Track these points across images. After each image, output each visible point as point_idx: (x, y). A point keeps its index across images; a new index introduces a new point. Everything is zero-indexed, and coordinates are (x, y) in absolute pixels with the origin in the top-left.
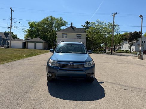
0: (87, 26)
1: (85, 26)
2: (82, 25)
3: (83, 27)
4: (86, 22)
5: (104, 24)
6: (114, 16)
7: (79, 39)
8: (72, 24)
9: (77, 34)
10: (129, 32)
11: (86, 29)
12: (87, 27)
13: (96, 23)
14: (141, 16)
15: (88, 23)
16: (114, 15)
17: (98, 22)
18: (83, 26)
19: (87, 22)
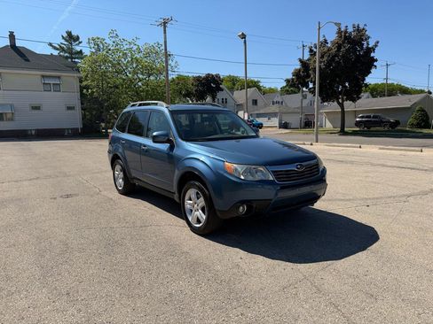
0: (69, 48)
1: (62, 49)
2: (50, 44)
3: (56, 53)
4: (65, 35)
5: (135, 48)
6: (165, 27)
7: (52, 93)
8: (12, 36)
9: (43, 76)
10: (195, 75)
11: (67, 58)
12: (71, 53)
13: (109, 41)
14: (243, 36)
15: (71, 38)
16: (165, 24)
17: (113, 39)
18: (55, 48)
19: (69, 34)
